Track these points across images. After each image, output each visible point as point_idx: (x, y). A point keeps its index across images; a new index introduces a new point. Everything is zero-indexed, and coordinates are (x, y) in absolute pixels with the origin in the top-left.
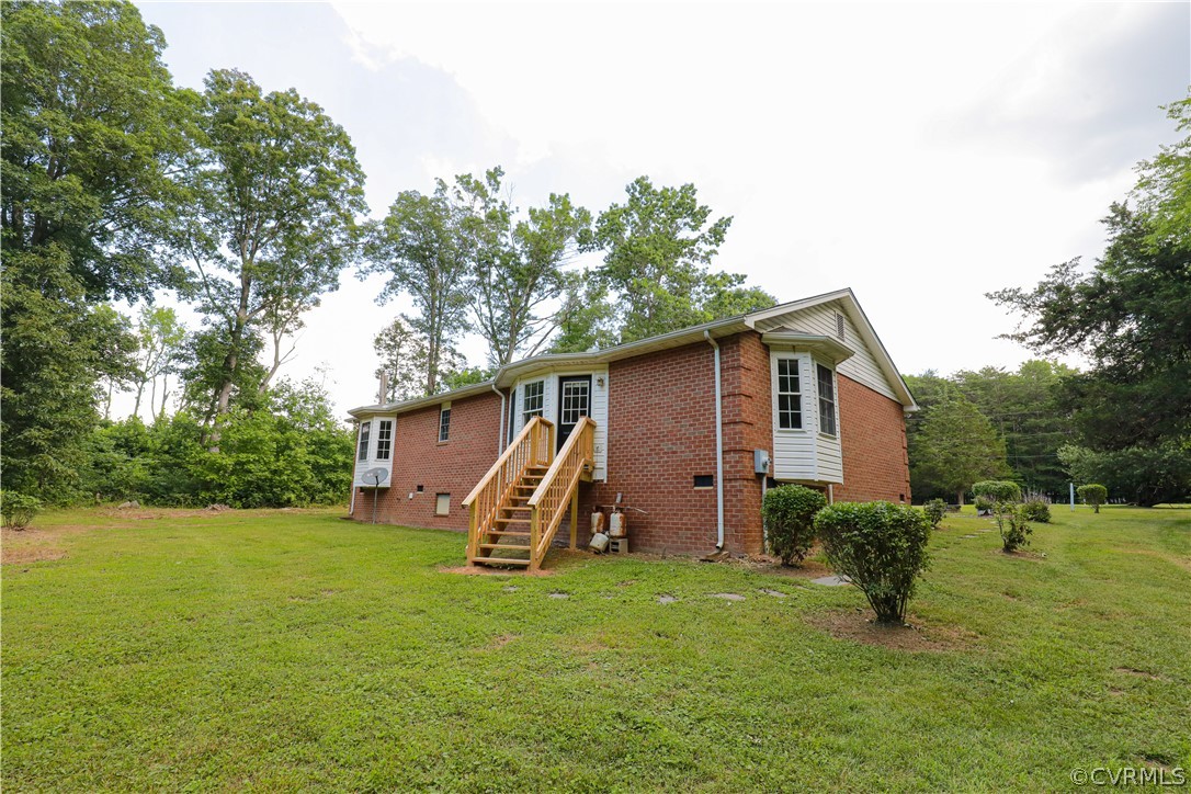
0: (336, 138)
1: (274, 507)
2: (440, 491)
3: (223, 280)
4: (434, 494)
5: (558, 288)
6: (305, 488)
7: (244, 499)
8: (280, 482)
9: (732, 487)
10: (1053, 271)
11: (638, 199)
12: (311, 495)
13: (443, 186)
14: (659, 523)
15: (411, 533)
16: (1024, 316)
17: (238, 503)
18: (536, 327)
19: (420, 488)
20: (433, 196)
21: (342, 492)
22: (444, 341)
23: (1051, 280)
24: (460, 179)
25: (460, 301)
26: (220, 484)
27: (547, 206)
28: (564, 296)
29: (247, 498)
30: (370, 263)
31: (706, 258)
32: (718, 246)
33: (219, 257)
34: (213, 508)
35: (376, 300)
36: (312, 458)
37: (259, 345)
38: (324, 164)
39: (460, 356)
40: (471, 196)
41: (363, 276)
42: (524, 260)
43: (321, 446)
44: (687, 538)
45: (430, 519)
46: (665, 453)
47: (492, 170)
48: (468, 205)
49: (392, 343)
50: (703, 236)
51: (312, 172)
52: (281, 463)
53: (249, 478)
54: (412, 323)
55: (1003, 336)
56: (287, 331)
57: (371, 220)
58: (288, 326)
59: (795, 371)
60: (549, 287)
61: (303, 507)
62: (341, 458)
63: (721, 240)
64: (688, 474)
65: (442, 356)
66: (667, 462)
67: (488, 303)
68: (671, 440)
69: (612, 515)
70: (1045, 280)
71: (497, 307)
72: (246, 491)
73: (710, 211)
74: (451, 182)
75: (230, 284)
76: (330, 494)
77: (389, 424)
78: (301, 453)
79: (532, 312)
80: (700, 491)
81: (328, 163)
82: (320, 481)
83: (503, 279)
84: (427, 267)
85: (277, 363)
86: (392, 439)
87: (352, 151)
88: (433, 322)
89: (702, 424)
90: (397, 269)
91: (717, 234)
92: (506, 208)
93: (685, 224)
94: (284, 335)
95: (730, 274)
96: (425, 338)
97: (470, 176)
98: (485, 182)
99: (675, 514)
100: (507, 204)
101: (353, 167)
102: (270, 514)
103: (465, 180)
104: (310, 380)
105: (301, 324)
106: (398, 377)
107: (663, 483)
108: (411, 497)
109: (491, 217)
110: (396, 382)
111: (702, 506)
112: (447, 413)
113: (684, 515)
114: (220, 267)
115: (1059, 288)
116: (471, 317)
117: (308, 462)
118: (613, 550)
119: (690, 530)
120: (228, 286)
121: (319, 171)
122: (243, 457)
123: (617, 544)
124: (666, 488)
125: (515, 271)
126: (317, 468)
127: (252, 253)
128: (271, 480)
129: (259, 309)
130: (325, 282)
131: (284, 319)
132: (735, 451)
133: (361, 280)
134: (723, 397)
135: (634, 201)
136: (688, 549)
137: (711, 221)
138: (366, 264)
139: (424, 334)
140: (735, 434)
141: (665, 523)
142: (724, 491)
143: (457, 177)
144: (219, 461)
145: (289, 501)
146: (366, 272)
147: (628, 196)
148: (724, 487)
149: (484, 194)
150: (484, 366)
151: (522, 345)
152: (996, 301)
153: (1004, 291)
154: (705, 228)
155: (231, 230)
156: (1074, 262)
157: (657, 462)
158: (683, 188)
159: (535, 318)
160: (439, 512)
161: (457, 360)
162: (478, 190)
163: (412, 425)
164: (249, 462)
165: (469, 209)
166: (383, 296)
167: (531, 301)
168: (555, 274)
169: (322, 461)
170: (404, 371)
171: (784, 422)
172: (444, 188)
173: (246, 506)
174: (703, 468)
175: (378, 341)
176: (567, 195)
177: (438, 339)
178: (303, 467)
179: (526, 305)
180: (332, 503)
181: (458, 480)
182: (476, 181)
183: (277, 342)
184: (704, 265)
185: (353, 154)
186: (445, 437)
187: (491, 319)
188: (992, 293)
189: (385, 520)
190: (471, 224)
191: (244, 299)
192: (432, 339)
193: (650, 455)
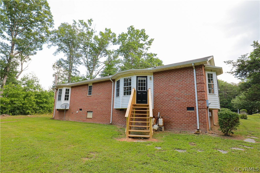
0: (44, 3)
1: (23, 115)
2: (89, 110)
3: (4, 43)
4: (87, 112)
5: (106, 54)
6: (34, 109)
7: (13, 112)
8: (25, 107)
9: (202, 111)
10: (241, 57)
11: (130, 31)
12: (35, 111)
13: (75, 23)
14: (174, 122)
15: (88, 125)
16: (233, 68)
17: (11, 114)
18: (100, 64)
19: (81, 110)
20: (73, 25)
21: (45, 110)
22: (73, 67)
23: (240, 59)
24: (80, 21)
25: (78, 56)
26: (4, 108)
27: (104, 31)
28: (107, 57)
29: (14, 112)
30: (51, 43)
31: (147, 49)
32: (150, 46)
33: (3, 36)
34: (3, 116)
35: (53, 54)
36: (35, 100)
37: (17, 64)
38: (40, 11)
39: (78, 71)
40: (83, 26)
41: (49, 47)
42: (97, 46)
43: (38, 96)
44: (185, 126)
45: (85, 119)
46: (176, 100)
47: (90, 19)
48: (82, 29)
49: (58, 67)
50: (146, 43)
51: (36, 13)
52: (26, 101)
53: (15, 106)
54: (64, 61)
55: (228, 72)
56: (25, 61)
57: (55, 29)
58: (25, 60)
59: (212, 77)
60: (103, 54)
61: (33, 115)
62: (45, 100)
63: (151, 44)
64: (184, 107)
65: (73, 71)
66: (176, 103)
67: (86, 57)
68: (178, 96)
69: (159, 119)
70: (239, 59)
71: (89, 58)
72: (14, 110)
73: (149, 36)
74: (77, 22)
75: (7, 45)
76: (41, 111)
77: (69, 90)
78: (33, 98)
79: (99, 60)
80: (189, 112)
81: (41, 11)
82: (38, 107)
83: (90, 51)
84: (68, 45)
85: (22, 71)
86: (70, 94)
87: (49, 8)
88: (70, 61)
89: (189, 92)
90: (59, 45)
91: (150, 43)
92: (93, 31)
93: (141, 40)
94: (24, 62)
95: (153, 53)
96: (68, 66)
97: (83, 21)
98: (87, 23)
99: (180, 119)
100: (93, 30)
101: (49, 13)
102: (24, 117)
103: (81, 22)
104: (34, 76)
105: (30, 59)
106: (60, 77)
107: (175, 109)
108: (77, 112)
109: (88, 33)
110: (59, 78)
111: (190, 116)
112: (90, 87)
113: (183, 119)
114: (3, 39)
115: (242, 61)
116: (82, 61)
117: (34, 101)
118: (160, 130)
119: (186, 124)
120: (6, 45)
121: (39, 13)
122: (13, 99)
123: (162, 128)
124: (176, 111)
125: (94, 49)
126: (37, 103)
127: (15, 36)
128: (22, 106)
129: (17, 53)
130: (38, 47)
131: (24, 58)
132: (202, 100)
133: (49, 48)
134: (197, 84)
135: (129, 32)
136: (185, 130)
137: (149, 39)
138: (50, 43)
139: (68, 65)
140: (202, 95)
141: (176, 122)
142: (198, 112)
143: (79, 20)
144: (4, 100)
145: (28, 113)
146: (50, 46)
147: (128, 30)
148: (198, 111)
149: (87, 26)
150: (85, 75)
151: (96, 69)
152: (226, 63)
153: (229, 61)
154: (147, 41)
155: (8, 28)
156: (246, 55)
157: (173, 103)
158: (142, 30)
159: (100, 62)
160: (88, 117)
161: (77, 73)
162: (85, 25)
163: (77, 90)
164: (15, 101)
165: (82, 30)
166: (55, 53)
167: (99, 57)
168: (106, 50)
169: (39, 101)
170: (62, 75)
171: (210, 91)
172: (76, 23)
173: (14, 115)
174: (190, 105)
175: (54, 66)
176: (110, 29)
177: (72, 66)
178: (33, 102)
179: (97, 58)
180: (42, 113)
181: (96, 107)
182: (84, 22)
183: (22, 64)
184: (146, 51)
185: (49, 9)
186: (90, 94)
187: (87, 61)
188: (226, 61)
189: (67, 119)
190: (82, 34)
191: (12, 50)
192: (70, 66)
193: (170, 101)
